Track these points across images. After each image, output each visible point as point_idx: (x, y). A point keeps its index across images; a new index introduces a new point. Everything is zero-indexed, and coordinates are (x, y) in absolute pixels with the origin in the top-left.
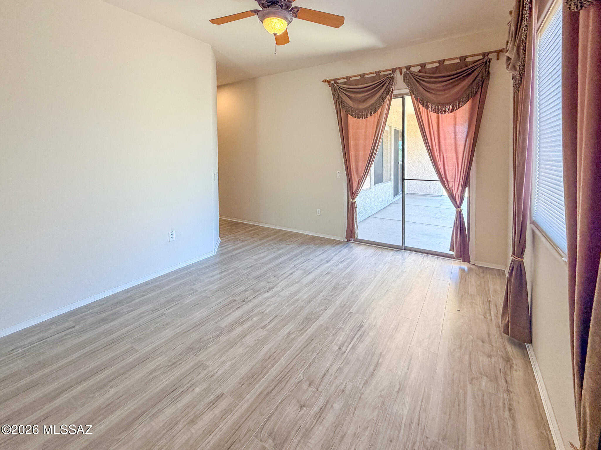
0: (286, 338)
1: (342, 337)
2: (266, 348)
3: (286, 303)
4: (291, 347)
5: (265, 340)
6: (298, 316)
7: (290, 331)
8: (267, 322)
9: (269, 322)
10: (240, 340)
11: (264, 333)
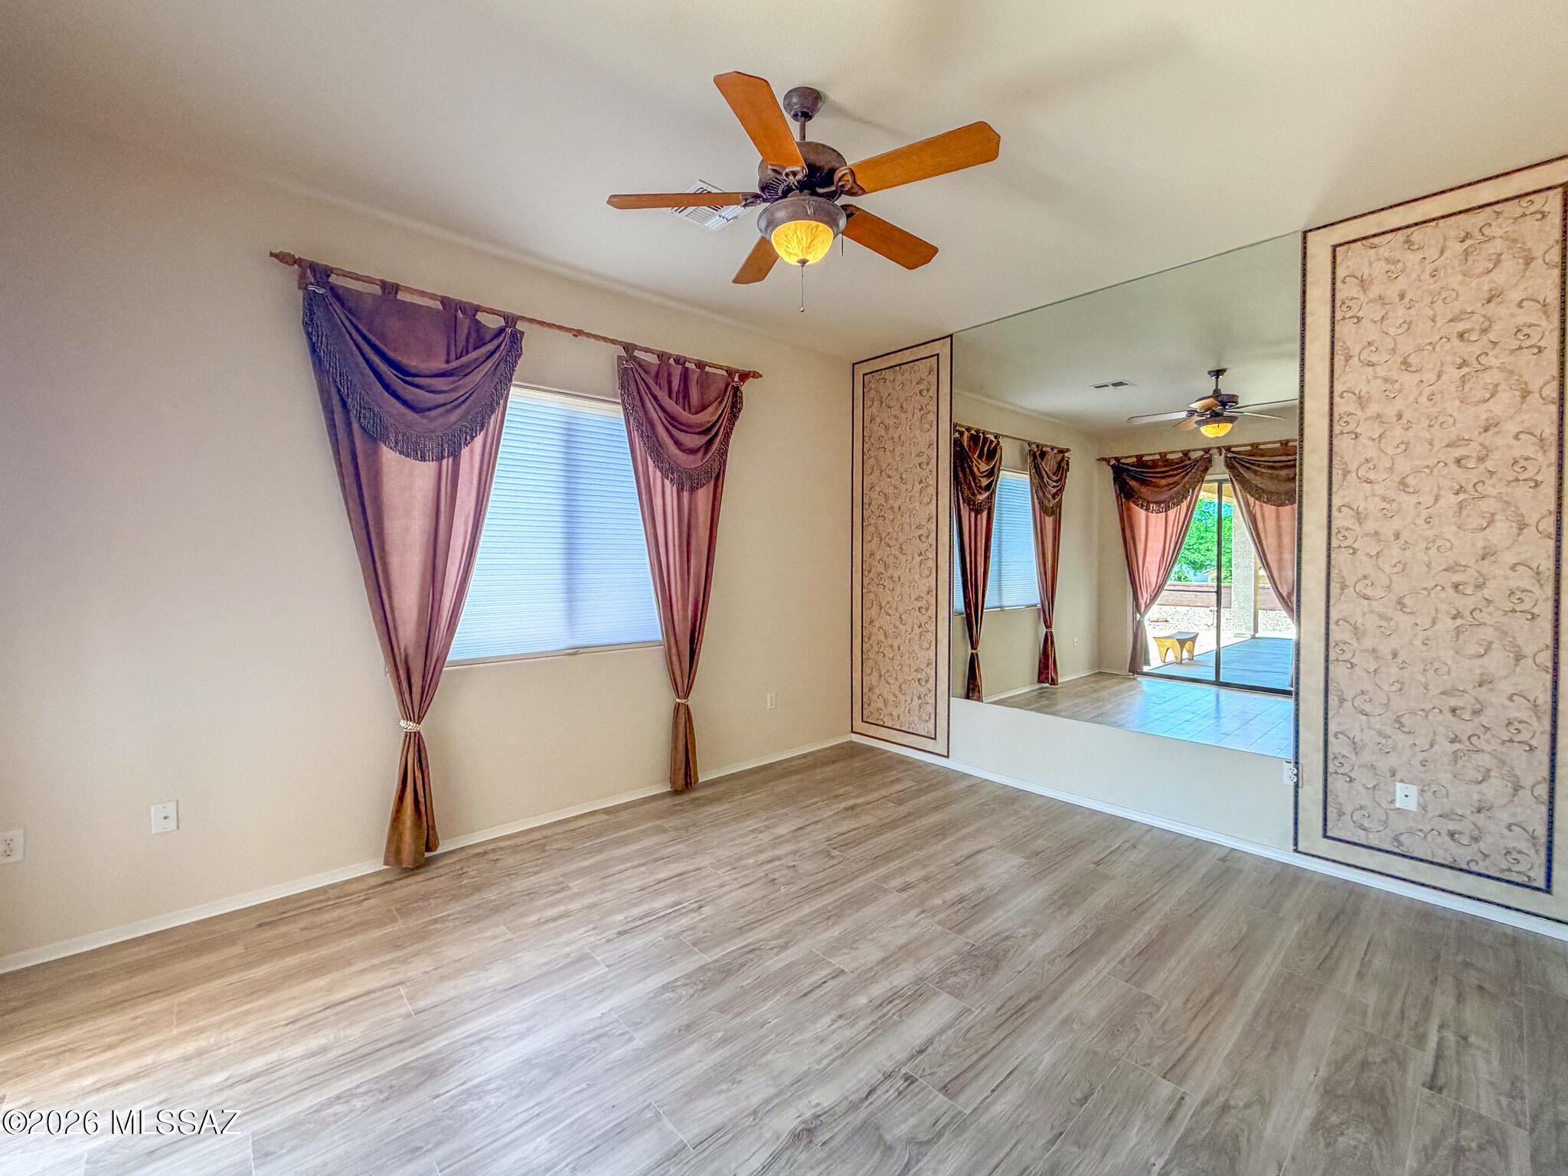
0: (792, 941)
1: (681, 922)
2: (836, 931)
3: (765, 1036)
4: (787, 925)
5: (837, 946)
6: (745, 984)
7: (778, 953)
8: (831, 984)
9: (825, 982)
10: (891, 956)
11: (839, 961)
